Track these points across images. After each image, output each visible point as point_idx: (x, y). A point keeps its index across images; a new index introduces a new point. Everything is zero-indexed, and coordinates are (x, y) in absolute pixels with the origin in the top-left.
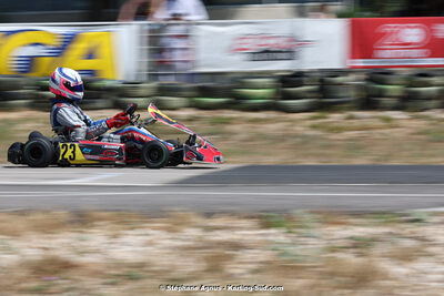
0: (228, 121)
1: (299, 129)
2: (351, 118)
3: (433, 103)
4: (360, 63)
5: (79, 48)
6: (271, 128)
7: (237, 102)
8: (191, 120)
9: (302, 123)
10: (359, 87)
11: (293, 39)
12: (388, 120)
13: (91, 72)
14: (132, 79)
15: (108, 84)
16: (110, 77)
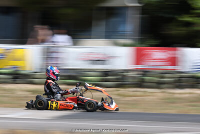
3: (166, 85)
15: (22, 72)
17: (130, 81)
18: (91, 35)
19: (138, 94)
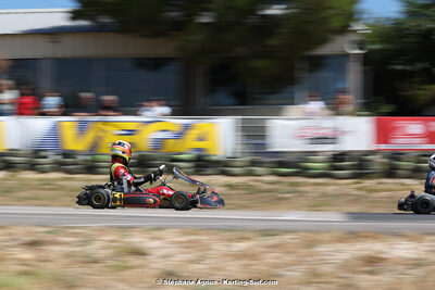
0: (297, 184)
1: (346, 190)
2: (380, 183)
4: (383, 147)
5: (193, 134)
6: (330, 189)
7: (304, 172)
8: (273, 183)
9: (349, 186)
10: (383, 164)
11: (335, 130)
12: (403, 184)
13: (199, 150)
14: (229, 155)
15: (214, 158)
16: (213, 153)
17: (377, 168)
18: (293, 99)
19: (394, 187)
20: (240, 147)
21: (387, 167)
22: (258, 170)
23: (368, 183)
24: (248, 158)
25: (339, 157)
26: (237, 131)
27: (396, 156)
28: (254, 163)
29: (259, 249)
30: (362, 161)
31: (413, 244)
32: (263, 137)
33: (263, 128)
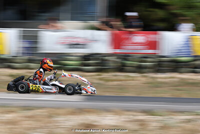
2: (115, 75)
7: (63, 67)
20: (21, 49)
21: (120, 65)
22: (32, 65)
23: (105, 75)
24: (27, 57)
25: (87, 57)
26: (20, 39)
27: (125, 57)
28: (30, 61)
29: (19, 119)
30: (103, 60)
31: (117, 117)
32: (36, 42)
33: (36, 37)
